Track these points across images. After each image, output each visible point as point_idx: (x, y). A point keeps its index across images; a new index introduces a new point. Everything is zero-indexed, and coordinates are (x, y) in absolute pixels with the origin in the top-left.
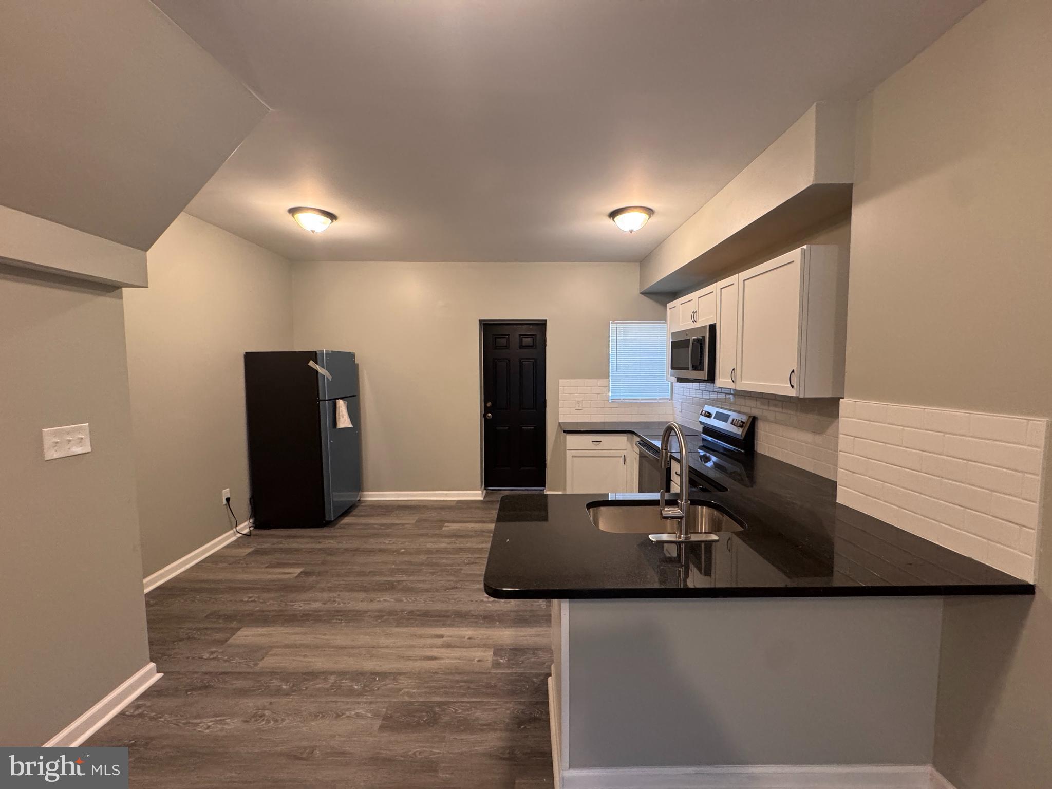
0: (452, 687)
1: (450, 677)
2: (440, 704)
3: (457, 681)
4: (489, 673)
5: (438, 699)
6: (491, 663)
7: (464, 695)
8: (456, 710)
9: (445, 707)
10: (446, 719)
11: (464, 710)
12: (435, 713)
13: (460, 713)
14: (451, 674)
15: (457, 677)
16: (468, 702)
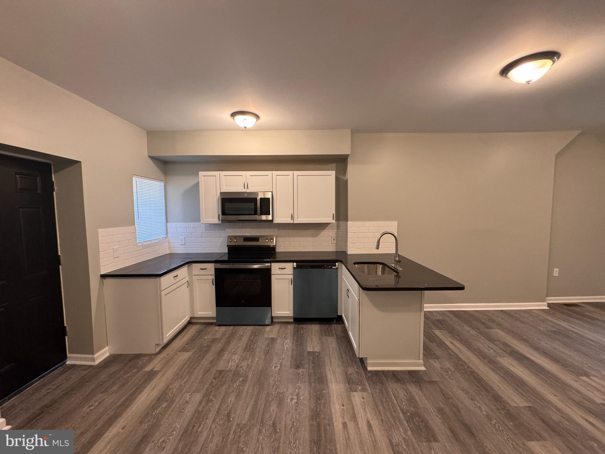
0: (389, 409)
1: (382, 412)
2: (404, 413)
3: (384, 407)
4: (372, 393)
5: (401, 415)
6: (364, 393)
7: (393, 403)
8: (404, 405)
9: (405, 410)
10: (412, 409)
11: (403, 401)
12: (412, 414)
13: (405, 403)
14: (380, 413)
15: (381, 408)
16: (396, 400)
